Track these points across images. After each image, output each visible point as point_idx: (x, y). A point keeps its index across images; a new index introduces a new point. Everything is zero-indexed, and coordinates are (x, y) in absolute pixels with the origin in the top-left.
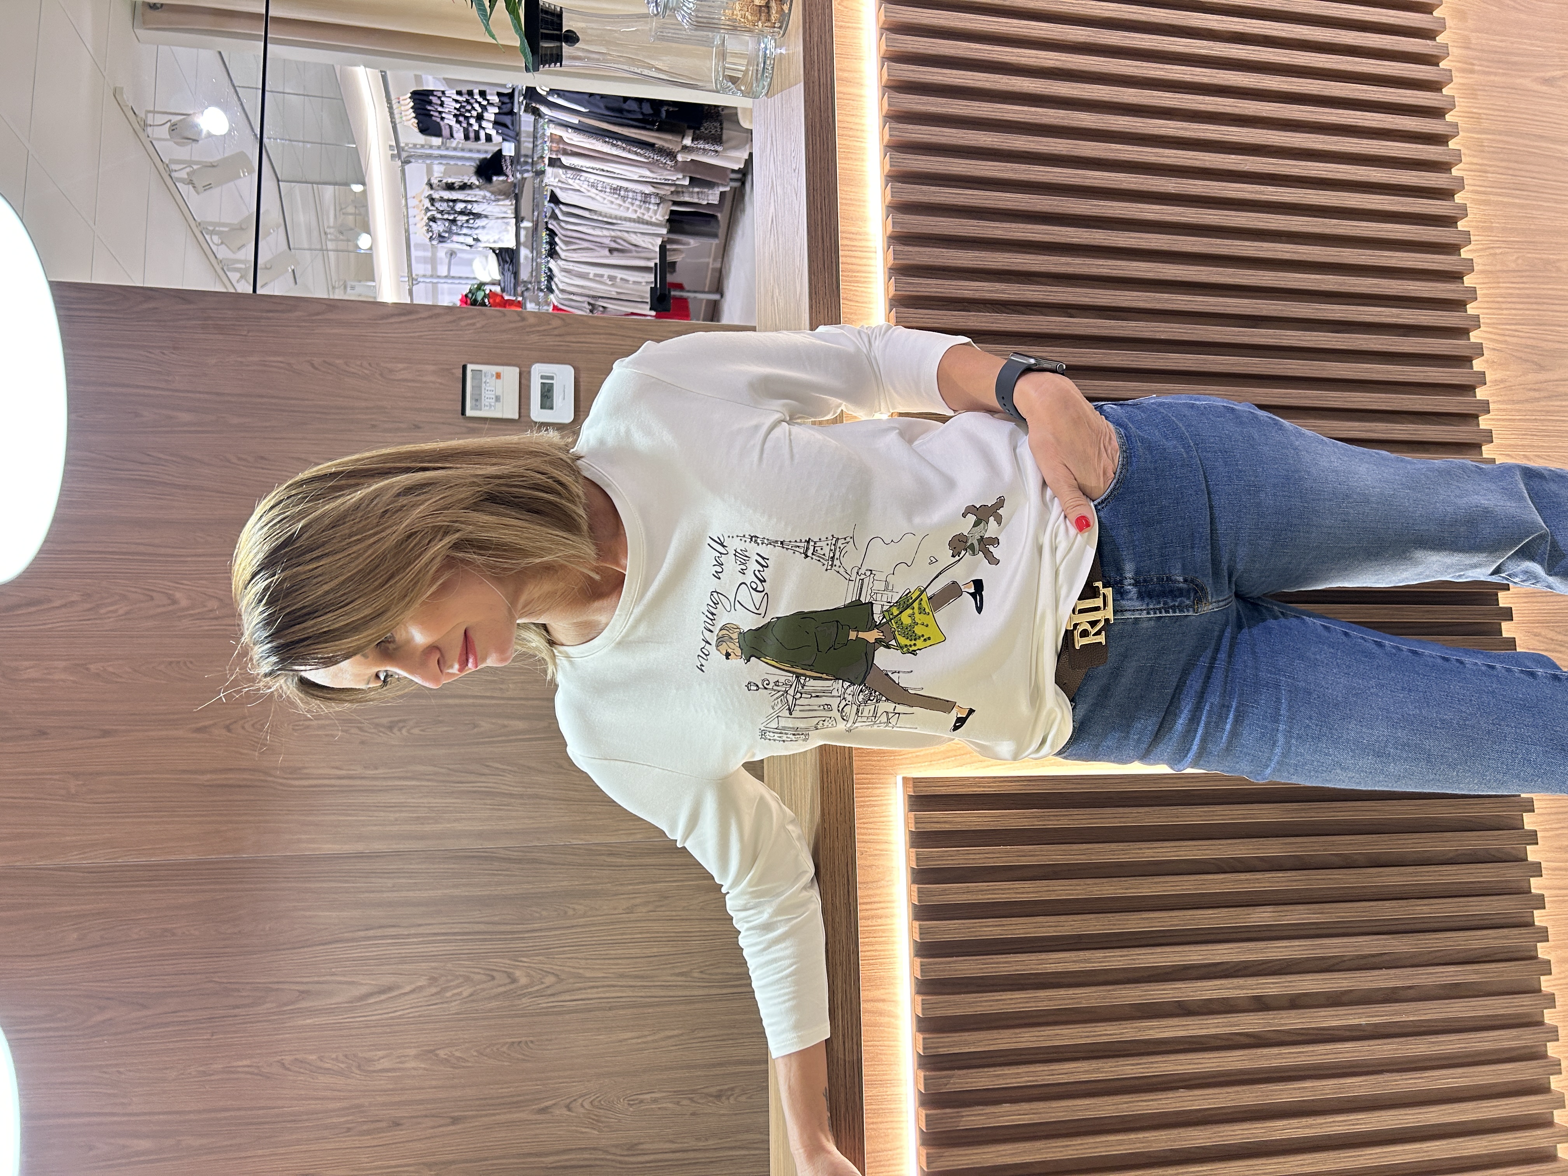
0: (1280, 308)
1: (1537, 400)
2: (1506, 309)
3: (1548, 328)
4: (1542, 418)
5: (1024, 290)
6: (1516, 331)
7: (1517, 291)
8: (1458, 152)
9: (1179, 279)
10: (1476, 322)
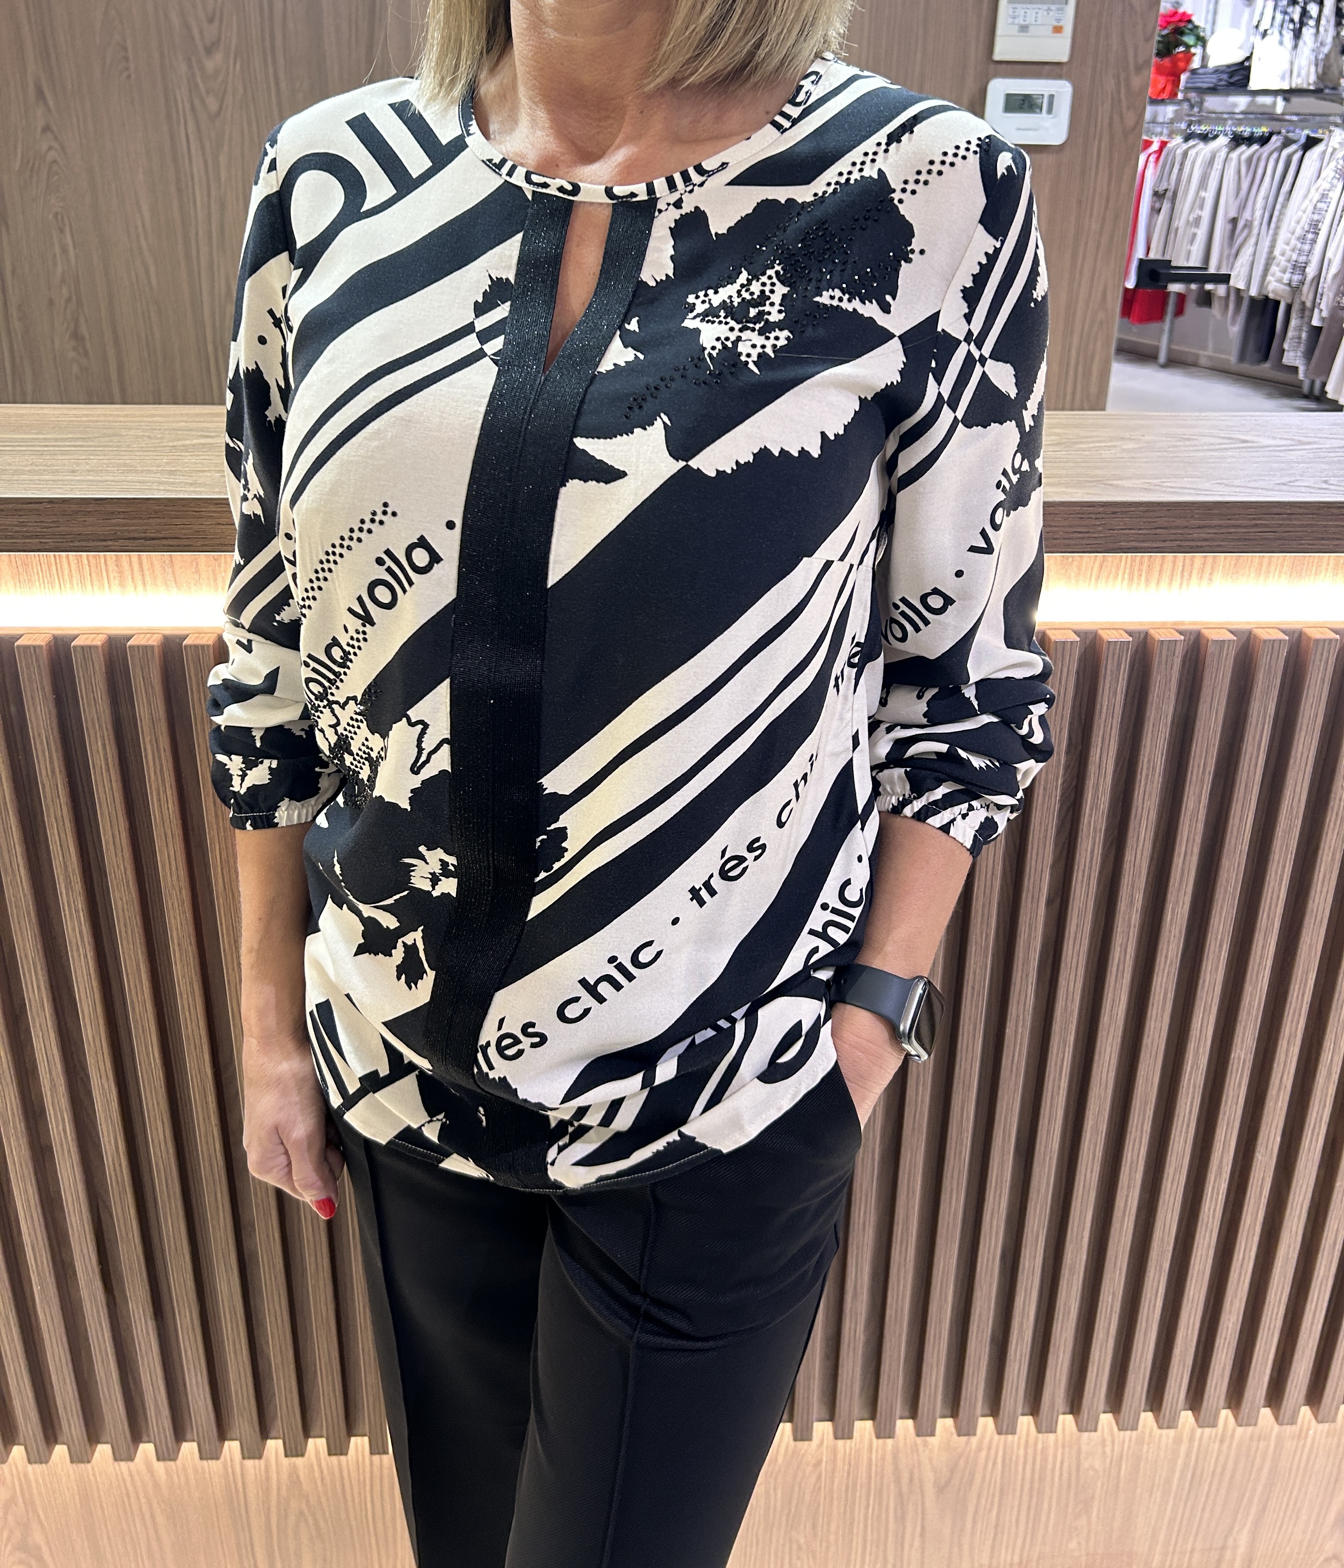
0: (1043, 1190)
1: (898, 1480)
2: (1026, 1454)
3: (996, 1499)
4: (873, 1486)
5: (1094, 838)
6: (995, 1463)
7: (1050, 1467)
8: (1253, 1422)
9: (1096, 1057)
10: (1006, 1429)
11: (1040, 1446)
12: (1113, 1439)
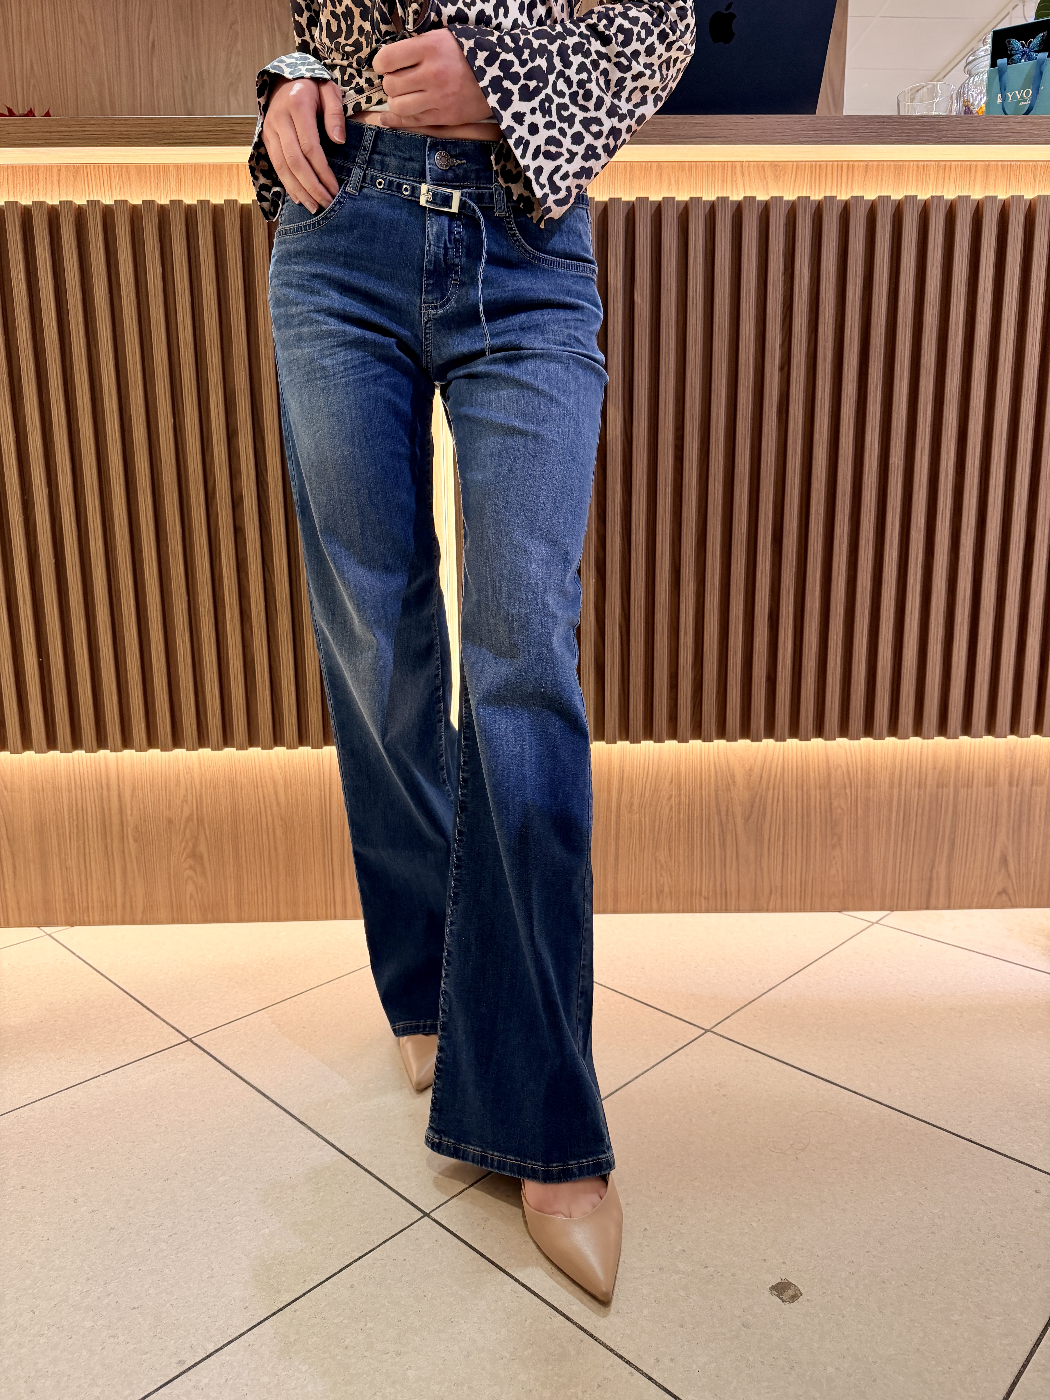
11: (805, 788)
12: (851, 783)
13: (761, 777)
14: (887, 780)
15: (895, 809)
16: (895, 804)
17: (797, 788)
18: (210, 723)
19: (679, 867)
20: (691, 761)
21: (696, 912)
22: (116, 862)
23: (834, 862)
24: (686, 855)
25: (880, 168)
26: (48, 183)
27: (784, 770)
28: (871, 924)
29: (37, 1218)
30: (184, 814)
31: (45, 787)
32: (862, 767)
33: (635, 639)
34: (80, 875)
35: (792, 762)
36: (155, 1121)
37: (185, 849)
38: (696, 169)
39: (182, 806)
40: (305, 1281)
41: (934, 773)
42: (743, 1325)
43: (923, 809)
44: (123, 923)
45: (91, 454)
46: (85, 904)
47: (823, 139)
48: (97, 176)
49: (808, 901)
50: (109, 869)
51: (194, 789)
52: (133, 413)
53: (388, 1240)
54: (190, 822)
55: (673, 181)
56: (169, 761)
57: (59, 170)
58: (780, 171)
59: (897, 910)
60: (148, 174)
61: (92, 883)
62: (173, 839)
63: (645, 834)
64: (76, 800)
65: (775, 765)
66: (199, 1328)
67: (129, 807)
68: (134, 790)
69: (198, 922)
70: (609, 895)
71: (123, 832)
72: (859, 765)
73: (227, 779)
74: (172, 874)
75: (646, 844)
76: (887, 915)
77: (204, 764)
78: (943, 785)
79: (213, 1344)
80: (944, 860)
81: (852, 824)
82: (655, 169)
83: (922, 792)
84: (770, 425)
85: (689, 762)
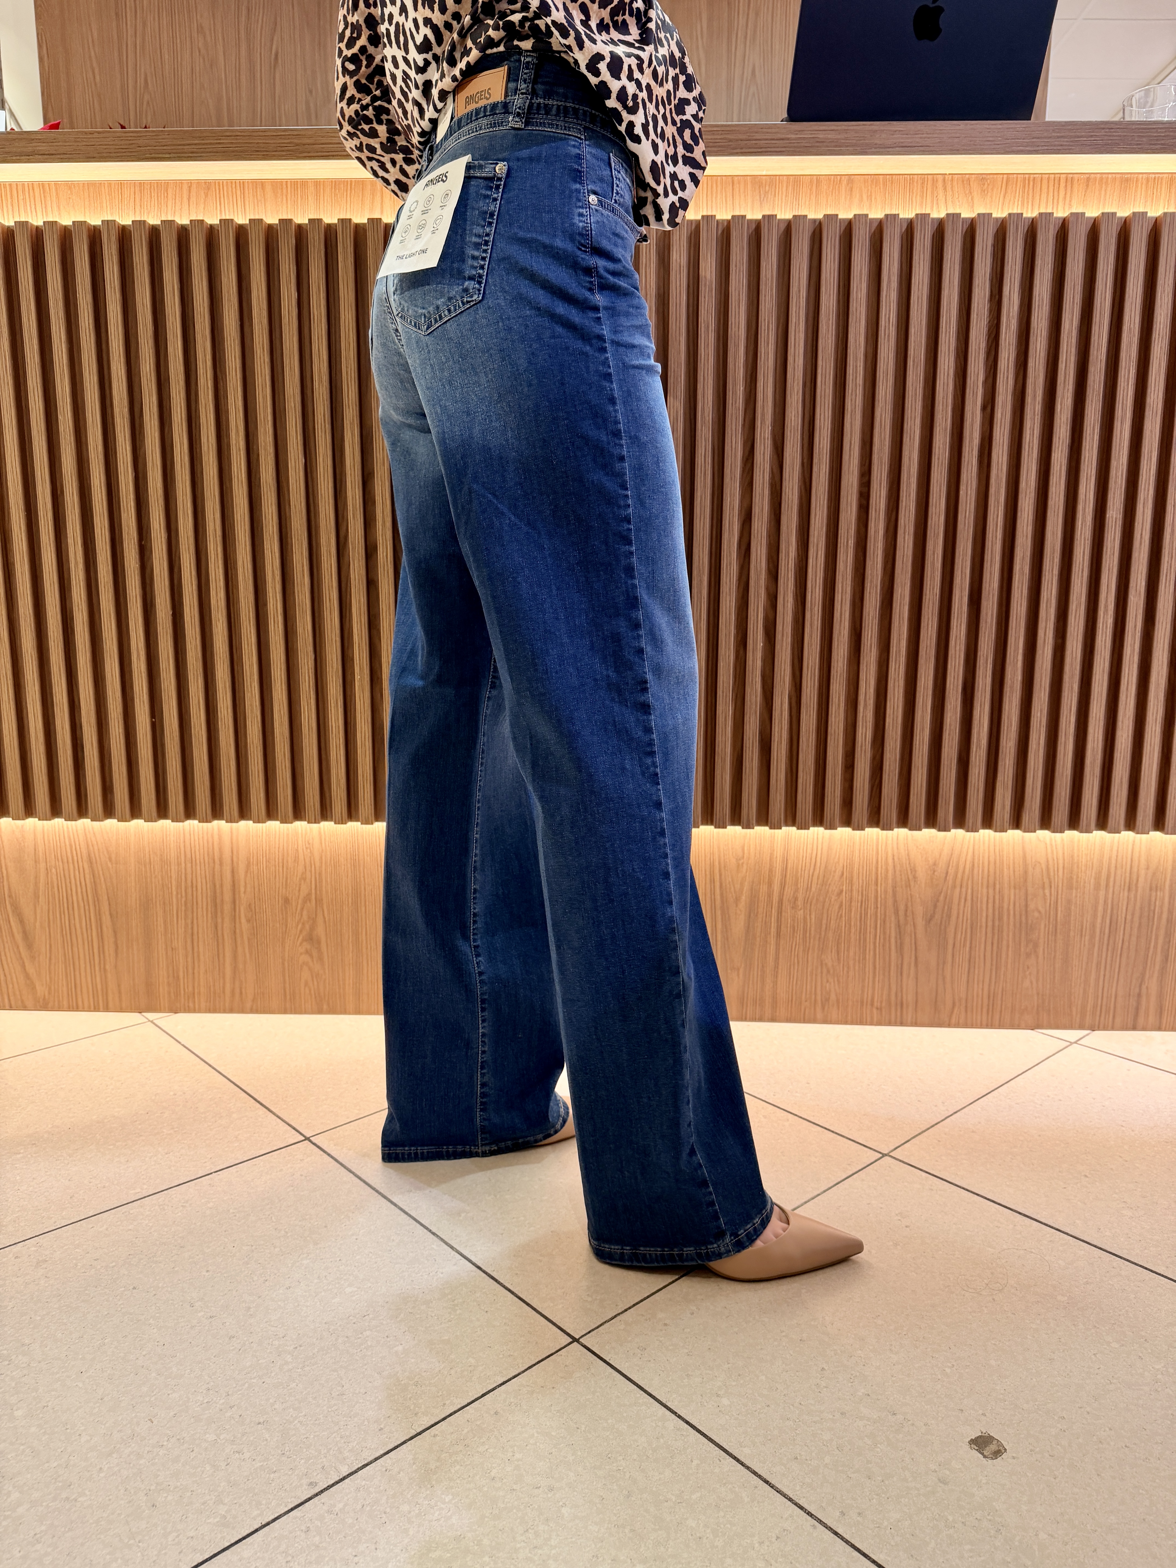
1: (896, 912)
2: (988, 892)
3: (968, 934)
4: (879, 916)
5: (1009, 352)
6: (966, 900)
7: (1005, 906)
11: (997, 886)
12: (1050, 882)
13: (947, 873)
14: (1092, 881)
15: (1100, 914)
16: (1100, 908)
17: (988, 887)
18: (334, 794)
19: (848, 972)
20: (866, 851)
21: (866, 1024)
22: (226, 944)
23: (1027, 973)
24: (857, 958)
25: (1104, 181)
26: (177, 201)
27: (973, 865)
28: (1069, 1043)
29: (151, 1321)
30: (301, 893)
31: (152, 861)
32: (1064, 864)
33: (807, 712)
34: (187, 956)
35: (983, 857)
36: (274, 1224)
37: (301, 931)
38: (892, 183)
39: (300, 885)
40: (445, 1404)
41: (1146, 874)
42: (939, 1480)
43: (1133, 915)
44: (231, 1011)
45: (214, 495)
46: (191, 989)
47: (1040, 148)
48: (230, 193)
49: (997, 1017)
50: (218, 951)
51: (313, 867)
52: (262, 452)
53: (534, 1365)
54: (308, 902)
55: (865, 197)
56: (288, 835)
57: (190, 187)
58: (988, 185)
59: (1099, 1029)
60: (284, 191)
61: (199, 966)
62: (289, 920)
63: (810, 934)
64: (186, 874)
65: (964, 860)
66: (330, 1449)
67: (242, 883)
68: (248, 865)
69: (313, 1013)
70: (767, 1001)
71: (235, 911)
72: (1061, 862)
73: (349, 857)
74: (287, 958)
75: (811, 944)
76: (1087, 1035)
77: (325, 839)
78: (1157, 887)
79: (347, 1467)
80: (1156, 975)
81: (1051, 929)
82: (844, 182)
83: (1132, 896)
84: (970, 471)
85: (863, 853)
